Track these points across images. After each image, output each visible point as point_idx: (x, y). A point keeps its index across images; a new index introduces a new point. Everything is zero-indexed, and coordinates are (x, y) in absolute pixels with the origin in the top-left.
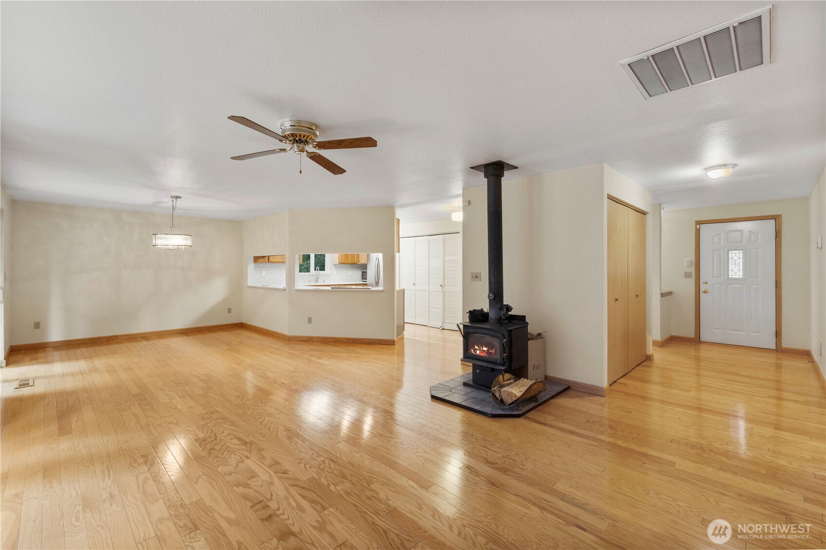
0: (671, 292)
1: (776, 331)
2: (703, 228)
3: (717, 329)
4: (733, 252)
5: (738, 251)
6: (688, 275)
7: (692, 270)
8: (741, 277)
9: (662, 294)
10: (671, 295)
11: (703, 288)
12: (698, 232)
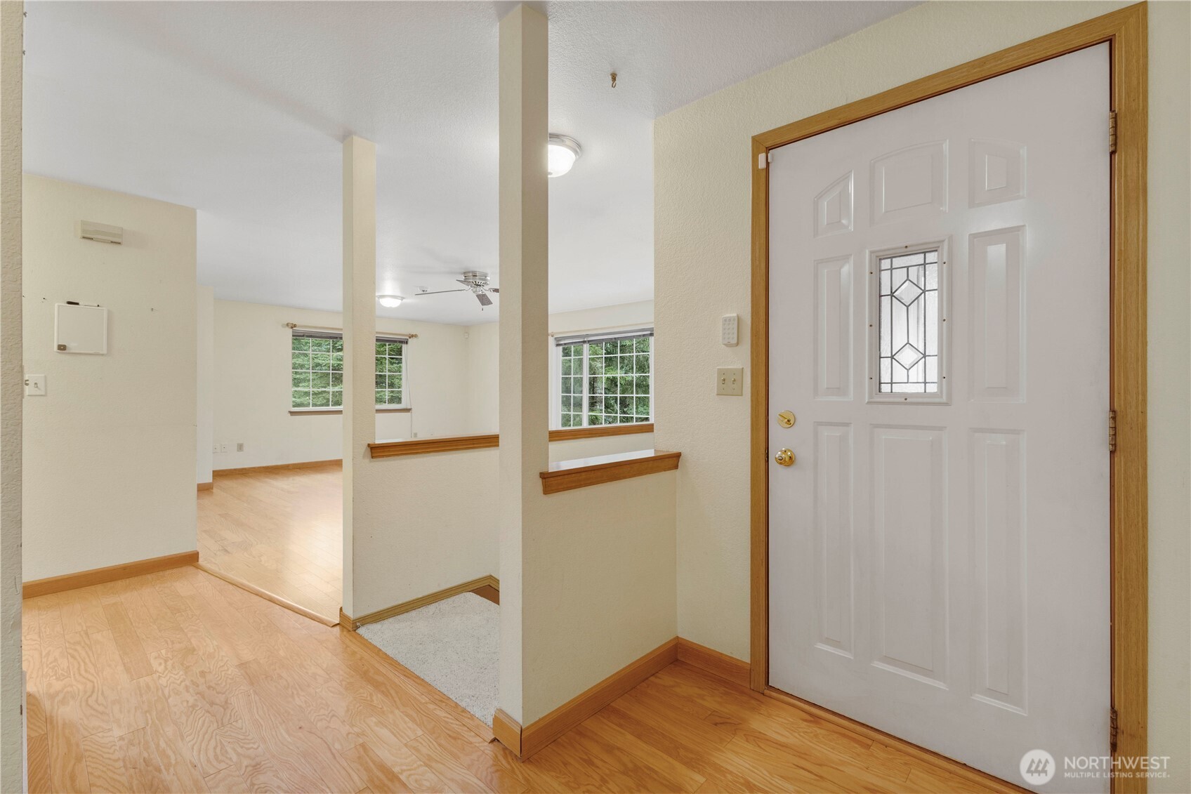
0: (678, 456)
1: (1114, 711)
2: (784, 158)
3: (828, 641)
4: (898, 262)
5: (919, 259)
6: (727, 383)
7: (741, 360)
8: (932, 388)
9: (545, 476)
10: (676, 467)
11: (780, 440)
12: (762, 182)
